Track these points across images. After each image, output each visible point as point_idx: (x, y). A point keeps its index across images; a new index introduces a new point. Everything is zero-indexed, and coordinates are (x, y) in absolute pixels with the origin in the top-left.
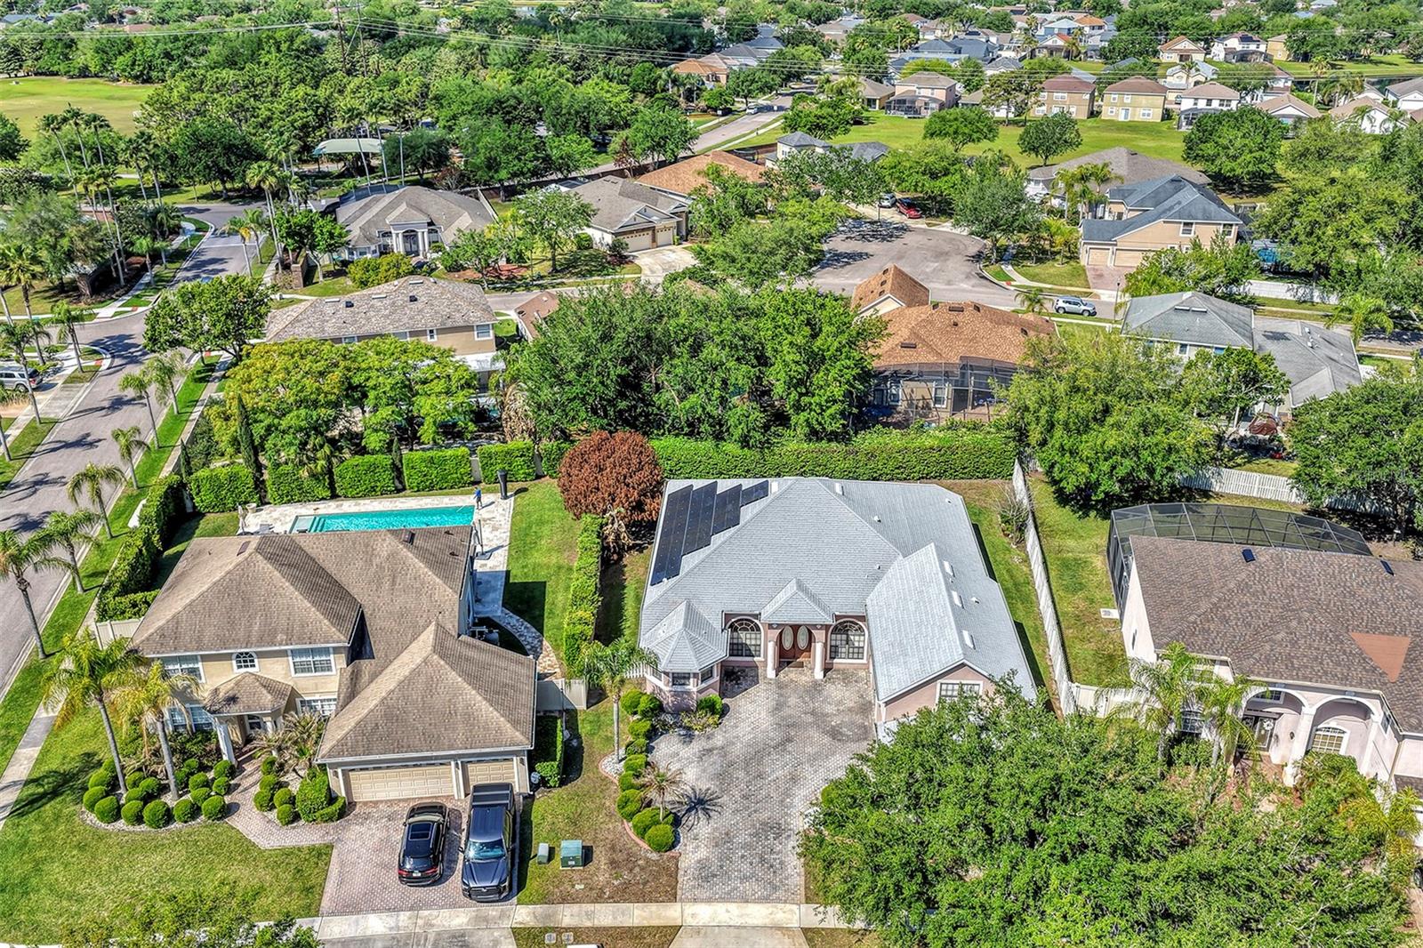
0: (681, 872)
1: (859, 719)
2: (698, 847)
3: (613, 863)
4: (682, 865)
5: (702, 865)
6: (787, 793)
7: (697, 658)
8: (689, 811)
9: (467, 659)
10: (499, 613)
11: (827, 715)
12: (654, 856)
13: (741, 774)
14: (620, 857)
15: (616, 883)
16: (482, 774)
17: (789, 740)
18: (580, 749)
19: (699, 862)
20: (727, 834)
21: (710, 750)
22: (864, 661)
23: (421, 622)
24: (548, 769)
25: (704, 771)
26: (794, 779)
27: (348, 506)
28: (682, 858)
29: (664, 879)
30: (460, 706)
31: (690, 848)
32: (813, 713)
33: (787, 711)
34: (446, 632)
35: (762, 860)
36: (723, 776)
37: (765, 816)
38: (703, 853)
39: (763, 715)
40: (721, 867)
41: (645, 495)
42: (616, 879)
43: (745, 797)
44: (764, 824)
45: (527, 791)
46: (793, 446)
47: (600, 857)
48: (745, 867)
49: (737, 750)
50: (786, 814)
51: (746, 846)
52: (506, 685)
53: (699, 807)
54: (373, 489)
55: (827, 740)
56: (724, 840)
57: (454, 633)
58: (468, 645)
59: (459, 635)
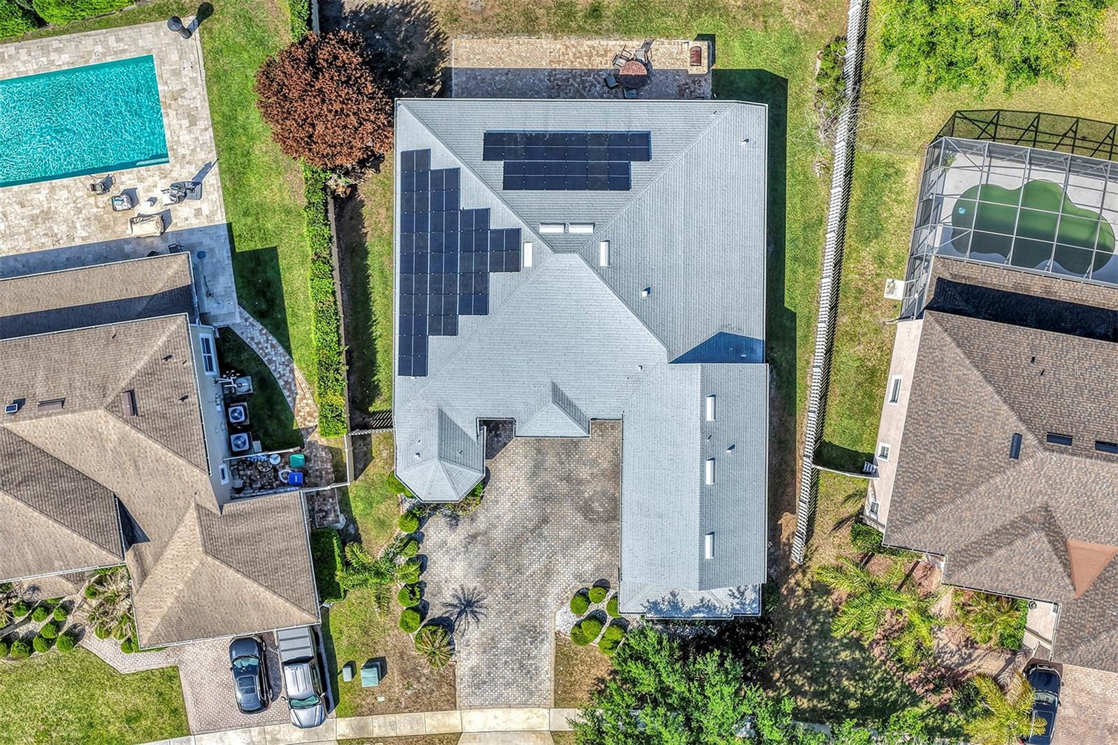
0: (458, 680)
1: (609, 486)
2: (469, 654)
3: (403, 673)
4: (458, 673)
5: (475, 672)
6: (542, 592)
7: (455, 489)
8: (460, 614)
9: (238, 538)
11: (580, 482)
13: (502, 568)
14: (409, 666)
15: (409, 692)
17: (545, 521)
18: (358, 537)
19: (472, 669)
20: (493, 639)
21: (474, 537)
23: (181, 504)
25: (470, 565)
26: (548, 573)
28: (458, 666)
29: (445, 689)
31: (463, 655)
32: (568, 479)
33: (546, 477)
34: (209, 513)
35: (522, 666)
36: (486, 571)
37: (522, 618)
38: (474, 660)
39: (522, 481)
40: (489, 674)
42: (408, 689)
43: (507, 596)
44: (523, 627)
47: (393, 667)
48: (508, 673)
49: (498, 534)
50: (541, 615)
51: (508, 651)
53: (468, 610)
55: (579, 519)
56: (489, 646)
57: (216, 511)
58: (233, 517)
59: (221, 508)
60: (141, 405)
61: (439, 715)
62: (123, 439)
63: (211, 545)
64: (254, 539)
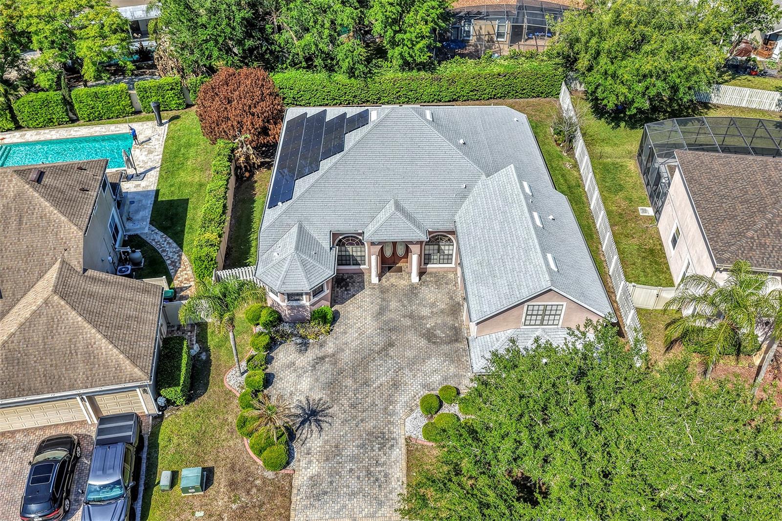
0: (295, 491)
1: (449, 320)
2: (310, 462)
3: (233, 485)
4: (296, 483)
5: (314, 481)
6: (390, 401)
7: (308, 279)
8: (303, 423)
9: (91, 295)
10: (146, 230)
11: (422, 318)
12: (270, 474)
13: (349, 382)
14: (239, 477)
15: (234, 506)
17: (391, 345)
18: (208, 362)
19: (311, 478)
20: (337, 447)
21: (322, 358)
22: (453, 265)
23: (47, 260)
24: (171, 392)
25: (317, 380)
26: (396, 385)
27: (30, 135)
28: (296, 476)
29: (278, 501)
30: (80, 346)
31: (303, 464)
32: (411, 316)
33: (389, 316)
34: (71, 269)
35: (369, 474)
36: (333, 386)
37: (370, 425)
38: (314, 469)
39: (369, 318)
40: (331, 483)
41: (268, 122)
42: (234, 502)
43: (353, 406)
44: (370, 434)
46: (390, 75)
47: (221, 478)
48: (353, 483)
49: (346, 357)
50: (390, 422)
51: (354, 459)
52: (129, 317)
53: (312, 419)
54: (51, 120)
55: (423, 342)
56: (333, 453)
57: (79, 269)
58: (94, 279)
59: (85, 270)
60: (46, 180)
63: (62, 289)
64: (107, 300)
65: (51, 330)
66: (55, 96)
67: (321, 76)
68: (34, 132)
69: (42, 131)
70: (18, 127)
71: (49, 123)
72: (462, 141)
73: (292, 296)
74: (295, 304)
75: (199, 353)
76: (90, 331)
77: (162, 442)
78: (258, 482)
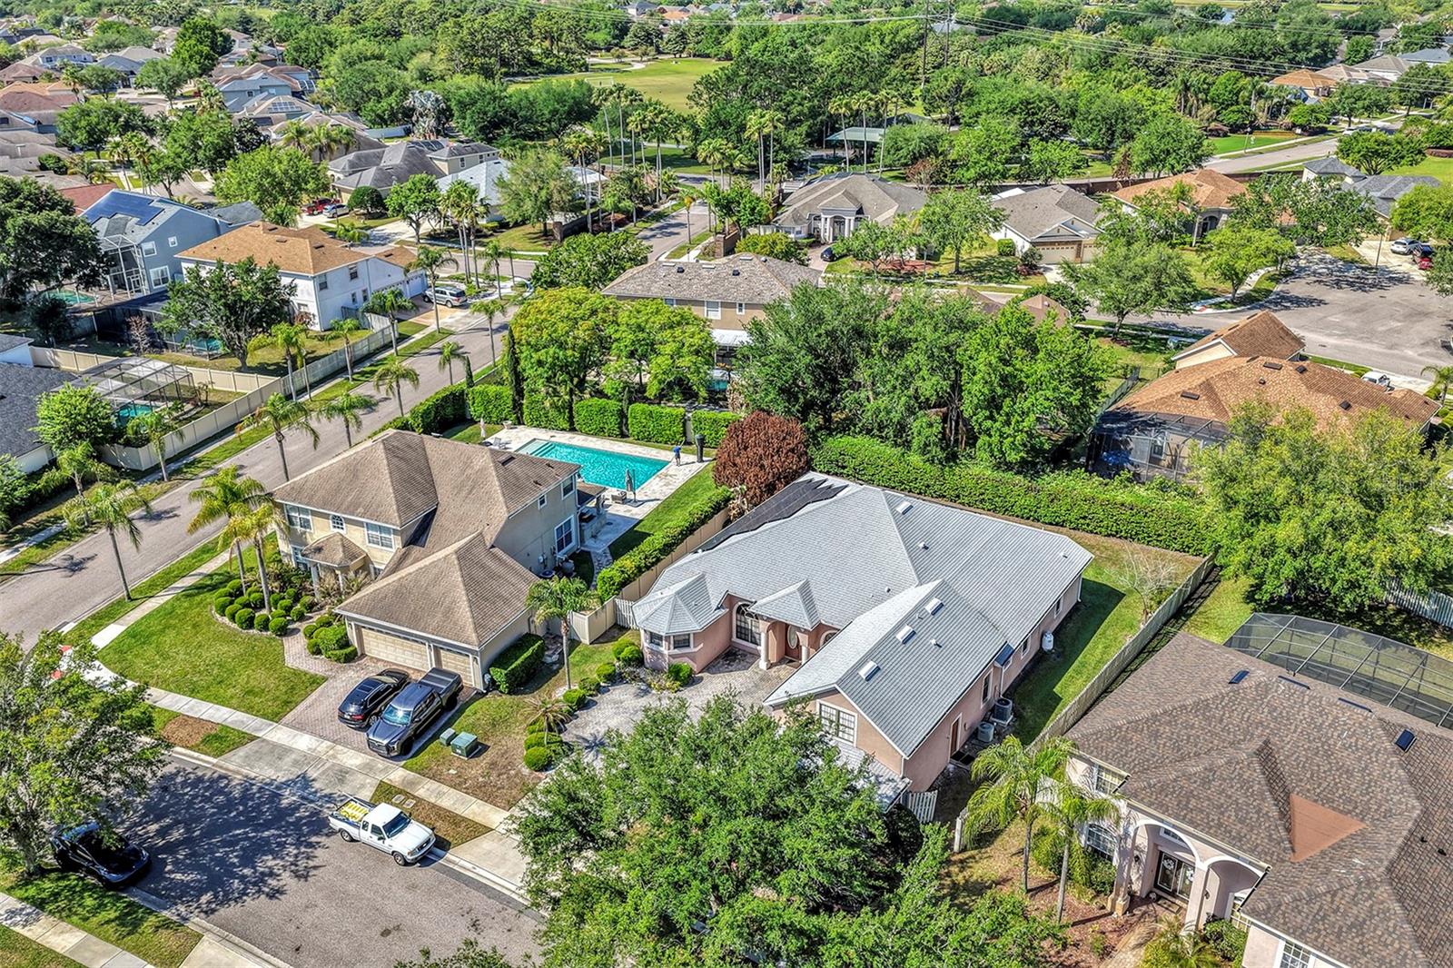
3: (492, 765)
7: (670, 624)
8: (585, 747)
9: (483, 567)
10: (600, 551)
12: (526, 771)
14: (502, 762)
15: (480, 779)
16: (451, 663)
23: (471, 529)
24: (499, 674)
27: (578, 440)
29: (516, 791)
30: (448, 601)
34: (482, 541)
42: (484, 776)
45: (481, 688)
47: (488, 756)
52: (500, 596)
53: (596, 748)
54: (602, 430)
57: (489, 545)
58: (495, 556)
59: (493, 547)
60: (510, 465)
61: (488, 807)
62: (482, 470)
63: (462, 555)
64: (493, 576)
65: (436, 581)
66: (613, 405)
67: (890, 451)
68: (583, 437)
69: (590, 438)
70: (573, 430)
71: (599, 432)
72: (921, 545)
73: (654, 638)
74: (655, 647)
75: (554, 663)
76: (461, 593)
77: (467, 712)
78: (513, 772)
